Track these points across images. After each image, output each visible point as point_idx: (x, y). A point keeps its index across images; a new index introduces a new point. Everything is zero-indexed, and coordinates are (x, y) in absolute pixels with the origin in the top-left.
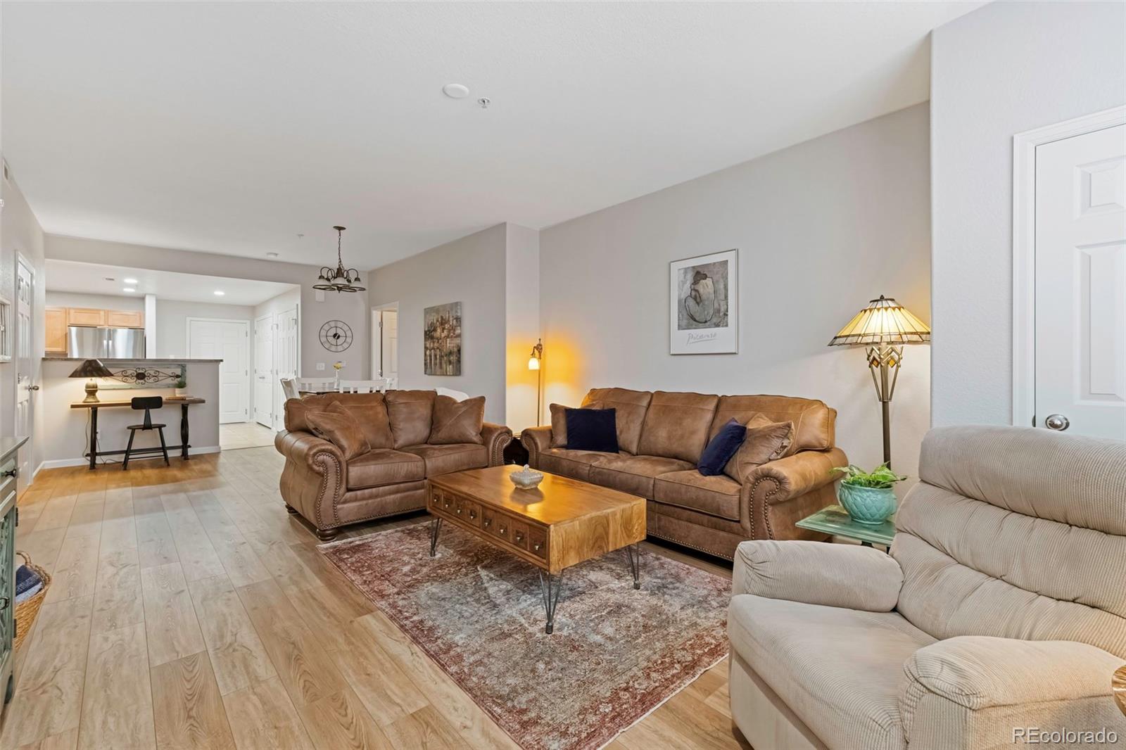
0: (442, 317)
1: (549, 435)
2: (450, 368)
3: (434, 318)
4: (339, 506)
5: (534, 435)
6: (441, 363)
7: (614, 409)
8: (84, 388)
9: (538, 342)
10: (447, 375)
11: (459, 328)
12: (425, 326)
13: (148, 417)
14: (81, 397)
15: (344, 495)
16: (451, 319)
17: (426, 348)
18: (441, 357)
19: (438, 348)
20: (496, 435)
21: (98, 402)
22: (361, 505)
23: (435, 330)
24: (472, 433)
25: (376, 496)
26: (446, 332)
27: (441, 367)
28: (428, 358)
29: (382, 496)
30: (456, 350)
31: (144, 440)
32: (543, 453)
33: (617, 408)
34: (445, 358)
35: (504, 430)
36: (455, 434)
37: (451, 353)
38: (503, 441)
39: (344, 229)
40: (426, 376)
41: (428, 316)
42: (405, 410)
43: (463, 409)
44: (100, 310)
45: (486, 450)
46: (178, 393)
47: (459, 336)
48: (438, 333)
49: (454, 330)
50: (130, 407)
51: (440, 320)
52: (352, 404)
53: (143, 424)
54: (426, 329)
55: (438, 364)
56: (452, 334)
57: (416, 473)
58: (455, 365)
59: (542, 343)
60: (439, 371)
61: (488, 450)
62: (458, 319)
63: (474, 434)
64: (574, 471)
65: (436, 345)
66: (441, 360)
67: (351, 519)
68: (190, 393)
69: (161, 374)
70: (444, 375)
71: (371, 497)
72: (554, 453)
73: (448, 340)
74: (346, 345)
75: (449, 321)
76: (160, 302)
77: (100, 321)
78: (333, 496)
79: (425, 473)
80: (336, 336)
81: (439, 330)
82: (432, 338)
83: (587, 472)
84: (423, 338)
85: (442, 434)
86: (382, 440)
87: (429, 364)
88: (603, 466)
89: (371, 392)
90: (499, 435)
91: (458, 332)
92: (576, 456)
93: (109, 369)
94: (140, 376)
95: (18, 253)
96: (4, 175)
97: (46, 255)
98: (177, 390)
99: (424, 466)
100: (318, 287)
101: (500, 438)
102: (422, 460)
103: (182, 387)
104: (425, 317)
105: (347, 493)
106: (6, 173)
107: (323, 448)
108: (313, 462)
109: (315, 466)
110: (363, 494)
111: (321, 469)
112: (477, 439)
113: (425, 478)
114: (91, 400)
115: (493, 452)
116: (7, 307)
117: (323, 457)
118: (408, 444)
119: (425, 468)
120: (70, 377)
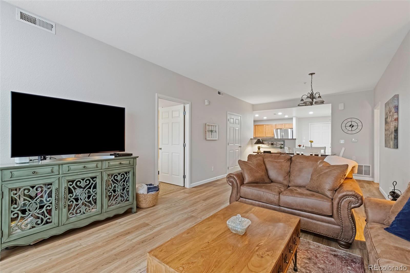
0: (390, 108)
2: (392, 143)
3: (387, 109)
8: (257, 147)
10: (391, 148)
11: (396, 114)
12: (385, 115)
14: (256, 150)
15: (239, 198)
17: (385, 129)
19: (388, 130)
23: (388, 117)
24: (327, 187)
27: (389, 143)
28: (386, 136)
30: (393, 130)
34: (390, 136)
35: (351, 193)
37: (392, 133)
38: (350, 202)
39: (314, 74)
40: (386, 148)
42: (299, 166)
43: (325, 171)
44: (283, 124)
45: (331, 203)
47: (396, 119)
48: (389, 119)
49: (393, 116)
50: (263, 154)
51: (389, 110)
54: (385, 117)
55: (388, 140)
56: (392, 119)
57: (273, 201)
61: (333, 204)
62: (397, 107)
63: (327, 189)
65: (388, 127)
68: (284, 151)
69: (278, 144)
74: (358, 130)
76: (297, 119)
77: (283, 127)
78: (235, 197)
80: (351, 126)
82: (387, 122)
84: (384, 122)
86: (280, 179)
90: (345, 195)
93: (264, 142)
94: (272, 144)
95: (228, 112)
96: (218, 93)
97: (253, 110)
98: (280, 149)
99: (279, 199)
100: (301, 105)
101: (346, 199)
102: (278, 194)
103: (281, 148)
104: (385, 109)
105: (241, 198)
106: (219, 93)
107: (232, 175)
108: (228, 180)
109: (228, 182)
110: (248, 201)
111: (231, 184)
112: (329, 194)
113: (280, 206)
114: (259, 151)
115: (338, 208)
116: (217, 126)
117: (232, 179)
118: (297, 185)
119: (279, 200)
120: (255, 144)
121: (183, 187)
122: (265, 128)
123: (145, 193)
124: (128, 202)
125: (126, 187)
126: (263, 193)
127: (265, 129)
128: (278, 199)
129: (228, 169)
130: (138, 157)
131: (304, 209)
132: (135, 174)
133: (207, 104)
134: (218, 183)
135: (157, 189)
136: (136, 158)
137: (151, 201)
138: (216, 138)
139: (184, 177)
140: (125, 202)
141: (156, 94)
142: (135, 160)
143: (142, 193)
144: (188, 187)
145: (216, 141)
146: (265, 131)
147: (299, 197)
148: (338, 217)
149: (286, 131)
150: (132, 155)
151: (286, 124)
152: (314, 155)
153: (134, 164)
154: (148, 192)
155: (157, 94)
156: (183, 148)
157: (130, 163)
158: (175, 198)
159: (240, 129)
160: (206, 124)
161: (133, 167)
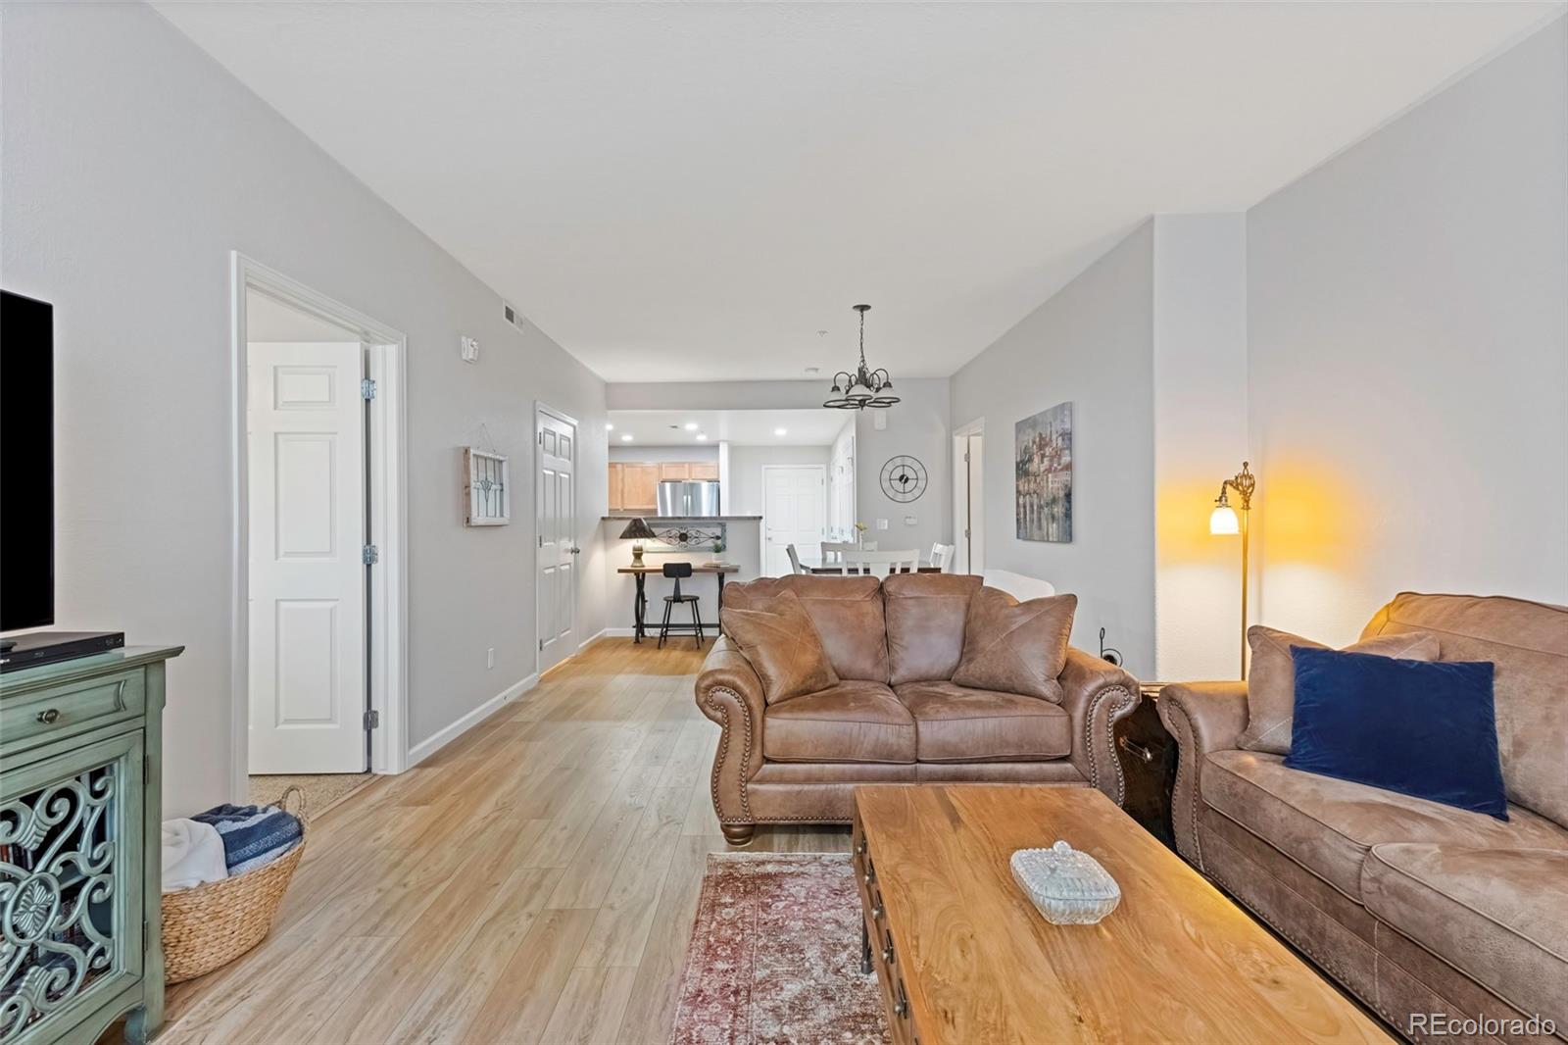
0: (1040, 434)
1: (1239, 711)
2: (1053, 528)
3: (1029, 437)
4: (750, 786)
5: (1191, 704)
6: (1039, 520)
7: (1490, 666)
8: (631, 551)
9: (1240, 470)
10: (1048, 541)
11: (1067, 452)
12: (1016, 454)
13: (677, 588)
14: (628, 561)
15: (759, 768)
16: (1054, 437)
17: (1018, 492)
18: (1040, 507)
19: (1035, 492)
20: (1091, 687)
21: (643, 566)
22: (788, 793)
23: (1030, 460)
24: (1038, 672)
25: (819, 780)
26: (1046, 461)
27: (1040, 528)
28: (1022, 510)
29: (828, 782)
30: (1062, 494)
31: (682, 614)
32: (1212, 758)
33: (1498, 664)
34: (1046, 509)
35: (1115, 678)
36: (1000, 671)
37: (1054, 501)
38: (1112, 705)
39: (867, 307)
40: (1020, 541)
41: (1020, 436)
42: (914, 611)
43: (1023, 620)
44: (684, 463)
45: (1065, 719)
46: (713, 559)
47: (1069, 467)
48: (1033, 467)
49: (1060, 457)
50: (662, 574)
51: (1037, 440)
52: (818, 595)
53: (672, 594)
54: (1019, 460)
55: (1035, 519)
56: (1055, 465)
57: (895, 748)
58: (1061, 522)
59: (1251, 470)
60: (1036, 533)
61: (1071, 718)
62: (1068, 436)
63: (1041, 678)
64: (1305, 847)
65: (1032, 486)
66: (1039, 513)
67: (773, 815)
68: (727, 559)
69: (702, 535)
70: (1043, 541)
71: (809, 779)
72: (1246, 768)
73: (1050, 475)
74: (917, 492)
75: (1051, 440)
76: (734, 450)
77: (683, 474)
78: (739, 767)
79: (917, 750)
80: (903, 479)
81: (1036, 459)
82: (1026, 473)
83: (1354, 867)
84: (1014, 472)
85: (978, 668)
86: (865, 665)
87: (1022, 521)
88: (1417, 868)
89: (892, 570)
90: (1101, 688)
91: (1065, 459)
92: (1316, 800)
93: (653, 530)
94: (683, 537)
95: (539, 404)
96: (504, 317)
97: (609, 407)
98: (714, 555)
99: (915, 736)
100: (831, 404)
101: (1104, 697)
102: (911, 722)
103: (718, 550)
104: (1017, 439)
105: (765, 766)
106: (510, 315)
107: (721, 677)
108: (706, 701)
109: (708, 709)
110: (795, 772)
111: (719, 715)
112: (1048, 689)
113: (918, 761)
114: (638, 565)
115: (1084, 727)
116: (504, 464)
117: (723, 695)
118: (917, 677)
119: (917, 741)
120: (621, 537)
121: (366, 773)
122: (620, 477)
123: (217, 879)
124: (103, 982)
125: (87, 879)
126: (860, 728)
127: (623, 479)
128: (914, 740)
129: (541, 648)
130: (177, 652)
131: (998, 753)
132: (152, 773)
133: (471, 357)
134: (522, 717)
135: (293, 827)
136: (162, 663)
137: (253, 915)
138: (502, 515)
139: (370, 721)
140: (79, 990)
141: (234, 254)
142: (153, 680)
143: (194, 884)
144: (394, 771)
145: (500, 529)
146: (620, 487)
147: (980, 715)
148: (1086, 755)
149: (693, 489)
150: (122, 645)
151: (695, 463)
152: (916, 571)
153: (151, 706)
154: (229, 866)
155: (238, 257)
156: (361, 568)
157: (119, 706)
158: (369, 844)
159: (572, 476)
160: (467, 451)
161: (140, 722)
